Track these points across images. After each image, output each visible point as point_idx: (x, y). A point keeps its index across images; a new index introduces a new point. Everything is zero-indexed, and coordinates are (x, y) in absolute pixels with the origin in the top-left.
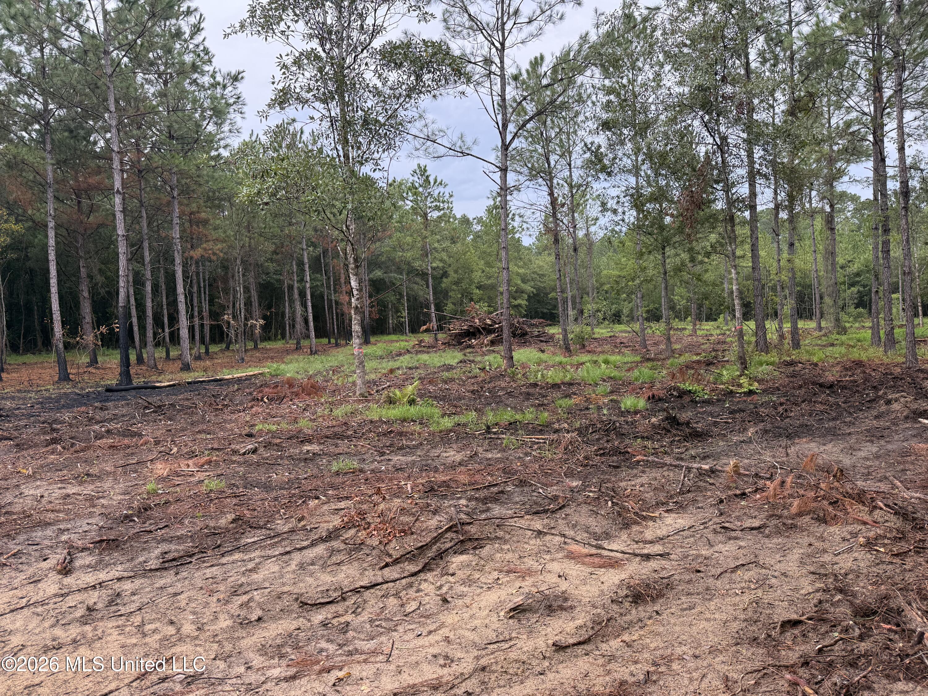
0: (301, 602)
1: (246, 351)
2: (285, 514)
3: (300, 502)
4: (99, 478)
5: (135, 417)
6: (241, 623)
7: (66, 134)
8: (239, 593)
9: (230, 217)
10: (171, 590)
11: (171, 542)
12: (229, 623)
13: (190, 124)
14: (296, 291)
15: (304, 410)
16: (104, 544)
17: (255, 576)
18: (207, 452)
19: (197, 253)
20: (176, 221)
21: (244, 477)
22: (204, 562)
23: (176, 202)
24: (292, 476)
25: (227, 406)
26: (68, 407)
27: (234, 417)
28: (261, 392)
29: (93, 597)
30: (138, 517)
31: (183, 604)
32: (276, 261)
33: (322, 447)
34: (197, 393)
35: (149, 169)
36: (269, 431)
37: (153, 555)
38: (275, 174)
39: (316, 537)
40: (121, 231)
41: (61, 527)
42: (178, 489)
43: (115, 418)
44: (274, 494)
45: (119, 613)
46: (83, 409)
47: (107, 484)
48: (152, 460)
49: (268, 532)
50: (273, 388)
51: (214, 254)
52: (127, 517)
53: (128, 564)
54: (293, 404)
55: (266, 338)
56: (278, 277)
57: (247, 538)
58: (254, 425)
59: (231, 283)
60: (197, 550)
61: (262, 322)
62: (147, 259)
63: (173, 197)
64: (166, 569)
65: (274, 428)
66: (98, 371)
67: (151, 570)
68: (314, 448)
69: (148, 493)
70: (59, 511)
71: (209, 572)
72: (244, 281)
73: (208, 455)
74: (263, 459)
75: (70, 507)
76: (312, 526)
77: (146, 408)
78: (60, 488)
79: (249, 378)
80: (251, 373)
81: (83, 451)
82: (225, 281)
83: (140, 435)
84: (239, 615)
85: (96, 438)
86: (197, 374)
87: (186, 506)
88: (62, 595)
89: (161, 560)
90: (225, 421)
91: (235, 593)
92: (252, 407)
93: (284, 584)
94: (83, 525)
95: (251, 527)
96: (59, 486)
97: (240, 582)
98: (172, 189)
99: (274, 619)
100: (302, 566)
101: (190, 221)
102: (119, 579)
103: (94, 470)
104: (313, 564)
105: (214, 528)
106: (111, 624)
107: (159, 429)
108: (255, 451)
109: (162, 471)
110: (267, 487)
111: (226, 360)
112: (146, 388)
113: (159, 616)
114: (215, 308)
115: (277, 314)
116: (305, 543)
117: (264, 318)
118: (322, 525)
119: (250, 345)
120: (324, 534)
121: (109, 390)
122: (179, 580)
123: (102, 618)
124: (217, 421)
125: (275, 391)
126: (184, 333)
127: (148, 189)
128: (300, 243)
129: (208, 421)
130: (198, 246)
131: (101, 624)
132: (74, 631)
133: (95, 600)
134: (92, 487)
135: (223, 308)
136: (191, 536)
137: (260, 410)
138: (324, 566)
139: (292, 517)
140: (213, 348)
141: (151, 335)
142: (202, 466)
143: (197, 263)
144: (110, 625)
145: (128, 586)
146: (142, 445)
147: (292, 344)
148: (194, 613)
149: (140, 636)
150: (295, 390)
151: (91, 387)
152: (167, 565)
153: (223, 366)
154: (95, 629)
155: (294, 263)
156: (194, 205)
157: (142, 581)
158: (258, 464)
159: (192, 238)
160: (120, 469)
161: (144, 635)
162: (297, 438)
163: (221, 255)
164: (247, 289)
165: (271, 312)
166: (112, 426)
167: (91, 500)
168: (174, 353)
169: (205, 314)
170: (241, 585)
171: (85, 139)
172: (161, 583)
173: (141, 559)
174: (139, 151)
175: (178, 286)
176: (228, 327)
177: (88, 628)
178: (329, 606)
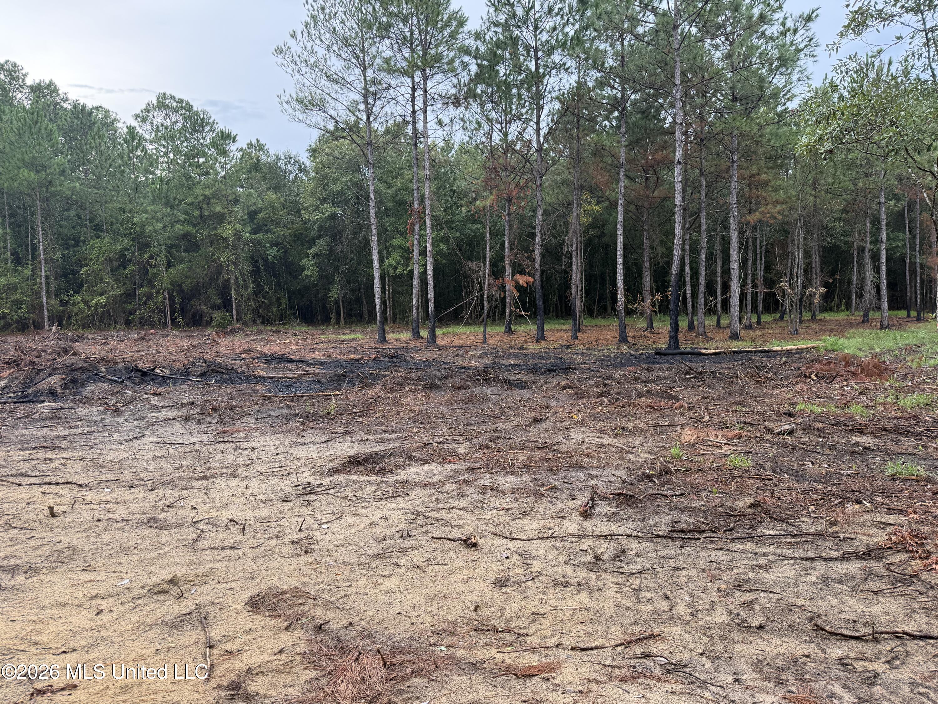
0: (816, 625)
1: (801, 322)
2: (814, 512)
3: (836, 502)
4: (632, 433)
5: (675, 381)
6: (739, 625)
7: (639, 116)
8: (743, 588)
9: (794, 176)
10: (673, 563)
11: (683, 512)
12: (725, 619)
13: (754, 81)
14: (867, 254)
15: (861, 393)
16: (622, 497)
17: (764, 575)
18: (738, 426)
19: (753, 218)
20: (734, 185)
21: (774, 460)
22: (712, 542)
23: (735, 167)
24: (831, 469)
25: (769, 379)
26: (622, 365)
27: (776, 391)
28: (810, 367)
29: (603, 547)
30: (658, 479)
31: (681, 582)
32: (846, 221)
33: (877, 441)
34: (740, 362)
35: (712, 137)
36: (812, 413)
37: (663, 521)
38: (843, 114)
39: (850, 550)
40: (678, 201)
41: (592, 472)
42: (702, 459)
43: (658, 380)
44: (806, 485)
45: (621, 570)
46: (632, 368)
47: (638, 441)
48: (682, 425)
49: (790, 528)
50: (826, 365)
51: (773, 217)
52: (649, 477)
53: (639, 523)
54: (848, 386)
55: (826, 307)
56: (846, 238)
57: (765, 528)
58: (796, 404)
59: (790, 248)
60: (707, 528)
61: (822, 290)
62: (704, 227)
63: (733, 162)
64: (673, 539)
65: (819, 410)
66: (652, 335)
67: (658, 536)
68: (867, 440)
69: (672, 457)
70: (593, 458)
71: (716, 555)
72: (806, 245)
73: (740, 429)
74: (800, 443)
75: (603, 456)
76: (847, 535)
77: (688, 373)
78: (598, 437)
79: (799, 351)
80: (803, 346)
81: (624, 406)
82: (784, 245)
83: (677, 399)
84: (738, 615)
85: (637, 396)
86: (744, 343)
87: (706, 478)
88: (579, 536)
89: (670, 528)
90: (764, 395)
91: (738, 587)
92: (797, 383)
93: (798, 596)
94: (609, 474)
95: (771, 517)
96: (598, 435)
97: (746, 577)
98: (732, 153)
99: (778, 632)
100: (825, 580)
101: (750, 185)
102: (629, 536)
103: (629, 426)
104: (840, 582)
105: (730, 509)
106: (613, 578)
107: (695, 395)
108: (791, 433)
109: (690, 437)
110: (799, 476)
111: (778, 331)
112: (692, 354)
113: (656, 587)
114: (772, 276)
115: (842, 281)
116: (835, 554)
117: (826, 285)
118: (860, 537)
119: (807, 315)
120: (862, 549)
121: (658, 353)
122: (683, 554)
123: (606, 570)
124: (756, 394)
125: (827, 368)
126: (735, 301)
127: (710, 157)
128: (878, 197)
129: (747, 393)
130: (756, 210)
131: (604, 575)
132: (581, 574)
133: (602, 550)
134: (624, 441)
135: (779, 275)
136: (704, 511)
137: (805, 387)
138: (855, 590)
139: (822, 518)
140: (766, 318)
141: (703, 303)
142: (731, 439)
143: (754, 228)
144: (611, 579)
145: (634, 546)
146: (676, 408)
147: (858, 315)
148: (691, 595)
149: (635, 600)
150: (853, 369)
151: (644, 349)
152: (675, 535)
153: (774, 337)
154: (598, 579)
155: (868, 220)
156: (755, 167)
157: (648, 544)
158: (793, 448)
159: (751, 203)
160: (652, 428)
161: (639, 602)
162: (845, 425)
163: (780, 217)
164: (807, 254)
165: (835, 280)
166: (652, 386)
167: (621, 452)
168: (724, 321)
169: (760, 281)
170: (747, 581)
171: (654, 117)
172: (665, 552)
173: (651, 522)
174: (703, 120)
175: (732, 253)
176: (784, 296)
177: (592, 575)
178: (854, 642)
